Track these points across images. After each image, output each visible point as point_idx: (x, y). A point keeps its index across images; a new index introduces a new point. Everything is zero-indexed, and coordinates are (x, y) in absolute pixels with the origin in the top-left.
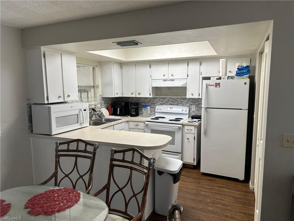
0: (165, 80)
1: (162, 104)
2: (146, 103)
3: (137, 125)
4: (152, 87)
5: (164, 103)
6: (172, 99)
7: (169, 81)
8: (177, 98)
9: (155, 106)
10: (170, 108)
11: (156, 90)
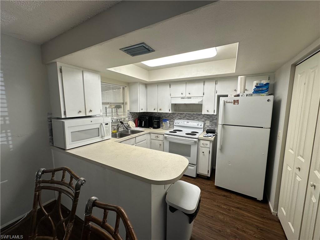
0: (183, 98)
1: (180, 119)
2: (166, 117)
3: (157, 137)
4: (171, 104)
5: (182, 118)
6: (189, 114)
7: (186, 98)
8: (193, 114)
9: (174, 120)
10: (187, 122)
11: (175, 106)
